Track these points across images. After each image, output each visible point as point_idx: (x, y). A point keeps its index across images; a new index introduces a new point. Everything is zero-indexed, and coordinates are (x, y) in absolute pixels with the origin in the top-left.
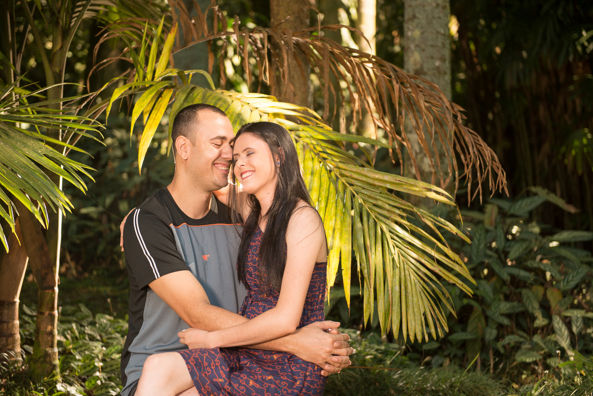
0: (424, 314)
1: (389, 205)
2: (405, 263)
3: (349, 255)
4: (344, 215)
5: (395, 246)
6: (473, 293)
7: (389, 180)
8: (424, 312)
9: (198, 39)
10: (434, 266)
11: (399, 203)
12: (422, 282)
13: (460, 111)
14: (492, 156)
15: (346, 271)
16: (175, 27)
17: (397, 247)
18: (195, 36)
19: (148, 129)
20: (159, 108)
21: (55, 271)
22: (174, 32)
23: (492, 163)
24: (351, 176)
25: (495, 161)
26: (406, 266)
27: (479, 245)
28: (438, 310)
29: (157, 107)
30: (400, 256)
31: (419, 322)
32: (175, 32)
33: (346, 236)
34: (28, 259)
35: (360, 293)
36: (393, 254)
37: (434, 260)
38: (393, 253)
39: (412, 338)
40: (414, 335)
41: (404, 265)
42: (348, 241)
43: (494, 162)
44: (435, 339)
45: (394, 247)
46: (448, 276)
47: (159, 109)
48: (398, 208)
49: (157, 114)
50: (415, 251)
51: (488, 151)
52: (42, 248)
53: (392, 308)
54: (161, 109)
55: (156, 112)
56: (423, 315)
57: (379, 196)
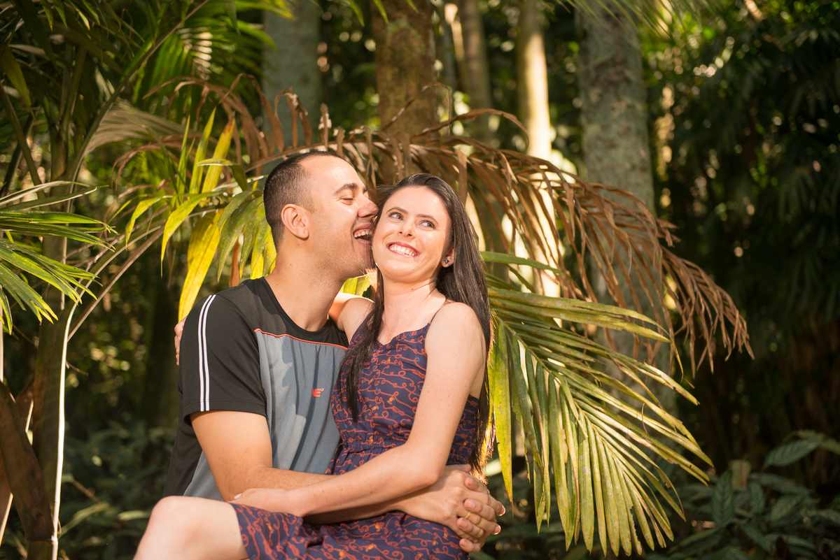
0: (633, 510)
1: (568, 346)
2: (597, 434)
3: (507, 420)
4: (496, 362)
5: (579, 407)
6: (708, 479)
7: (563, 308)
8: (633, 507)
9: (269, 155)
10: (644, 438)
11: (581, 342)
12: (625, 461)
13: (669, 229)
14: (724, 299)
15: (503, 445)
16: (231, 125)
17: (583, 409)
18: (265, 152)
19: (193, 275)
20: (208, 240)
21: (53, 510)
22: (229, 131)
23: (724, 310)
24: (504, 305)
25: (729, 307)
26: (599, 438)
27: (724, 501)
28: (654, 506)
29: (206, 239)
30: (589, 422)
31: (626, 524)
32: (231, 131)
33: (501, 391)
34: (11, 497)
35: (529, 477)
36: (577, 419)
37: (642, 428)
38: (577, 417)
39: (615, 549)
40: (618, 543)
41: (595, 436)
42: (504, 399)
43: (727, 308)
44: (653, 549)
45: (578, 409)
46: (667, 453)
47: (209, 243)
48: (581, 350)
49: (206, 249)
50: (611, 415)
51: (716, 293)
52: (32, 474)
53: (580, 501)
54: (212, 243)
55: (205, 247)
56: (631, 513)
57: (551, 333)
